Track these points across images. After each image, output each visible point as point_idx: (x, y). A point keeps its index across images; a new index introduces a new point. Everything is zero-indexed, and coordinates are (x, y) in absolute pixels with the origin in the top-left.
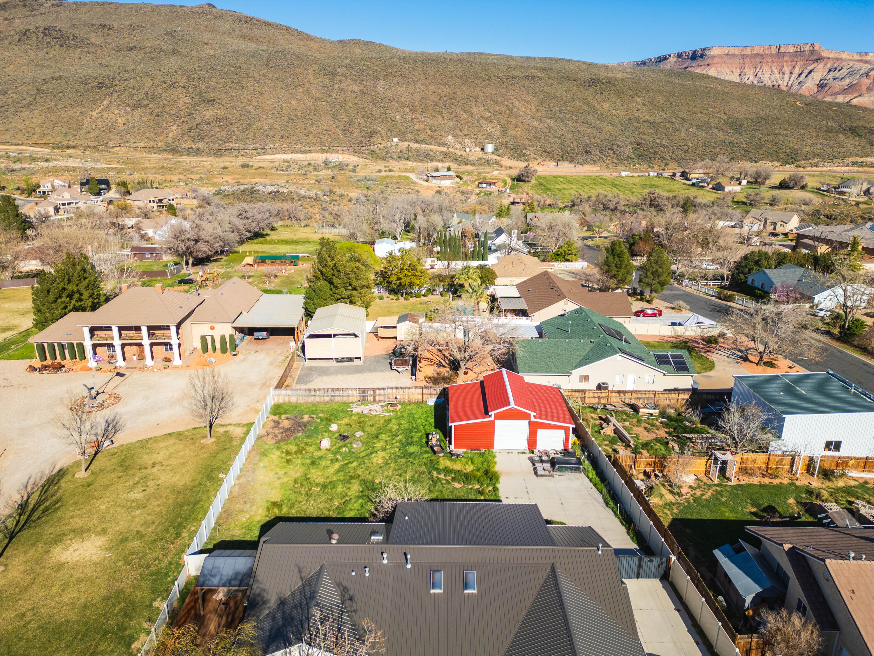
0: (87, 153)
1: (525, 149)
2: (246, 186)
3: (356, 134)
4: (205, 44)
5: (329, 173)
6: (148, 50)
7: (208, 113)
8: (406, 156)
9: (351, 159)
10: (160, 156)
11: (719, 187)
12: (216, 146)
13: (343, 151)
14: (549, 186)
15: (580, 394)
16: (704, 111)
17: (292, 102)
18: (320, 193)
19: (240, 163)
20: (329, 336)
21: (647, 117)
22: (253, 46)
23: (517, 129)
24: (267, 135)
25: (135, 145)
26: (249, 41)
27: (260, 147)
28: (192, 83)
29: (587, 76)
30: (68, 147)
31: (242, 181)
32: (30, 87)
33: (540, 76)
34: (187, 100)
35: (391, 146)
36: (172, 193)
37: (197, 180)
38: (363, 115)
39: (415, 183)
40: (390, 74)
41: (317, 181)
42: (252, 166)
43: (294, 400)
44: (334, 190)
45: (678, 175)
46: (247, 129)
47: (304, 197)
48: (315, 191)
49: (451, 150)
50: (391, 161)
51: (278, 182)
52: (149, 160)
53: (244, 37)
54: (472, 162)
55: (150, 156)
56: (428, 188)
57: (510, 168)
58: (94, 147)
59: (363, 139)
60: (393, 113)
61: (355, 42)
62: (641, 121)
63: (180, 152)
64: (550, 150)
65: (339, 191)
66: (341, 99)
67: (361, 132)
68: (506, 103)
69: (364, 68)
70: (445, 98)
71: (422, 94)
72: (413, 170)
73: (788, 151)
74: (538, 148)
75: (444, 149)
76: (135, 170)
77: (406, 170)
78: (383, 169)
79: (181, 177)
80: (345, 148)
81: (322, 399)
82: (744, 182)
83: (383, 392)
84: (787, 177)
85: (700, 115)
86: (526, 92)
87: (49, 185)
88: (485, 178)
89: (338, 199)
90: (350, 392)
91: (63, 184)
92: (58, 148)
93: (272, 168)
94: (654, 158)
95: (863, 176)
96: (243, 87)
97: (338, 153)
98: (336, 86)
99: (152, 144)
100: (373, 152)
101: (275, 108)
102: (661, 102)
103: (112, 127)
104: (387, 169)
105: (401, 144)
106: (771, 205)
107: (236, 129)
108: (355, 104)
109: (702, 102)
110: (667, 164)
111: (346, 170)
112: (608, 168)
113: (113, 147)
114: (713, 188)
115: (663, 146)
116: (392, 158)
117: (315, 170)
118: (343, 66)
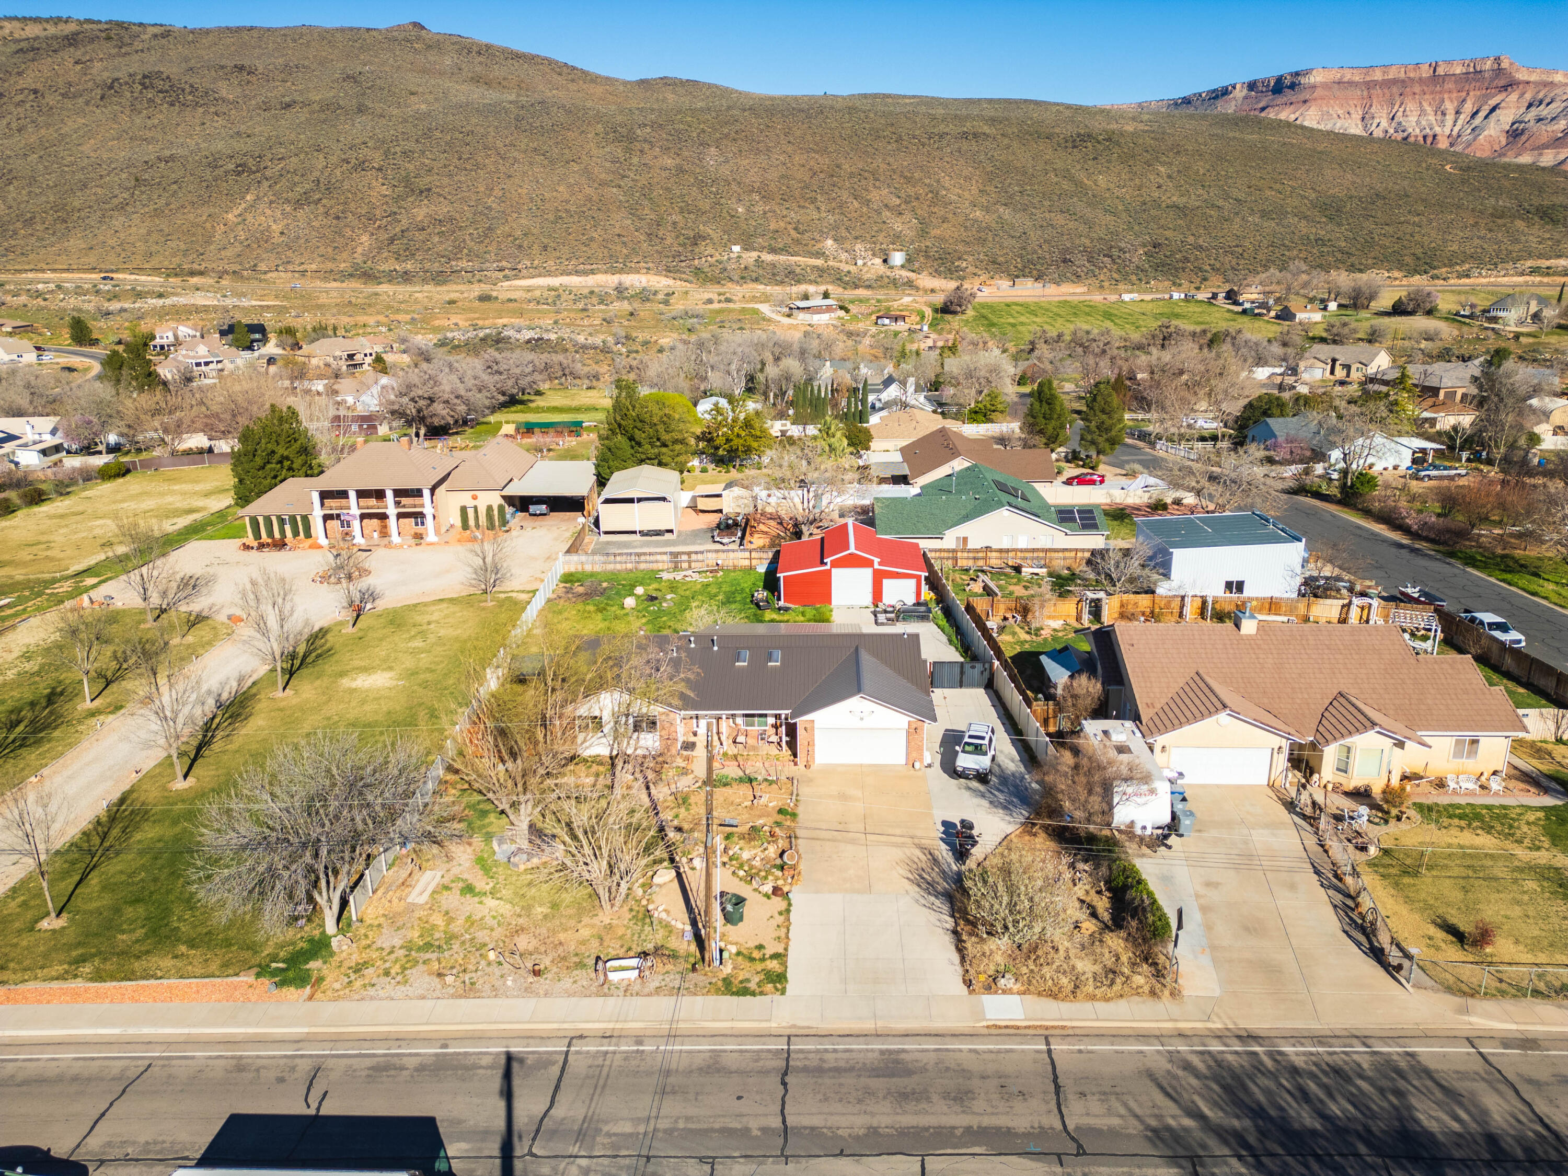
0: (224, 282)
1: (960, 259)
2: (487, 331)
3: (669, 241)
4: (412, 94)
5: (626, 306)
6: (316, 107)
7: (421, 213)
8: (754, 275)
9: (660, 282)
10: (344, 285)
11: (1286, 315)
12: (436, 267)
13: (648, 269)
14: (995, 320)
15: (951, 555)
16: (1278, 186)
17: (561, 189)
18: (611, 340)
19: (476, 294)
20: (630, 501)
21: (1174, 199)
22: (492, 96)
23: (945, 225)
24: (520, 246)
25: (301, 268)
26: (486, 87)
27: (509, 266)
28: (392, 162)
29: (1070, 130)
30: (192, 273)
31: (480, 323)
32: (124, 176)
33: (988, 131)
34: (385, 190)
35: (729, 259)
36: (368, 344)
37: (406, 323)
38: (681, 208)
39: (769, 320)
40: (727, 136)
41: (604, 320)
42: (497, 298)
43: (588, 568)
44: (634, 335)
45: (1221, 296)
46: (486, 236)
47: (584, 347)
48: (602, 337)
49: (831, 263)
50: (730, 284)
51: (541, 322)
52: (327, 292)
53: (476, 80)
54: (867, 283)
55: (328, 285)
56: (791, 327)
57: (932, 291)
58: (234, 272)
59: (681, 249)
60: (733, 203)
61: (666, 82)
62: (1164, 205)
63: (376, 278)
64: (1001, 259)
65: (641, 336)
66: (643, 181)
67: (677, 237)
68: (927, 181)
69: (682, 126)
70: (822, 176)
71: (782, 170)
72: (766, 299)
73: (1419, 251)
74: (981, 257)
75: (819, 262)
76: (305, 308)
77: (754, 299)
78: (715, 297)
79: (381, 318)
80: (650, 265)
81: (624, 566)
82: (1332, 306)
83: (700, 557)
84: (1404, 294)
85: (1269, 193)
86: (962, 161)
87: (170, 334)
88: (888, 309)
89: (640, 348)
90: (659, 557)
91: (192, 332)
92: (176, 275)
93: (530, 301)
94: (1184, 269)
95: (1533, 290)
96: (478, 166)
97: (639, 273)
98: (635, 160)
99: (330, 265)
100: (698, 271)
101: (531, 199)
102: (1202, 171)
103: (262, 239)
104: (723, 298)
105: (746, 255)
106: (1370, 341)
107: (467, 238)
108: (667, 189)
109: (1274, 170)
110: (1205, 279)
111: (653, 301)
112: (1102, 287)
113: (266, 273)
114: (1277, 317)
115: (1200, 248)
116: (731, 280)
117: (601, 302)
118: (646, 125)
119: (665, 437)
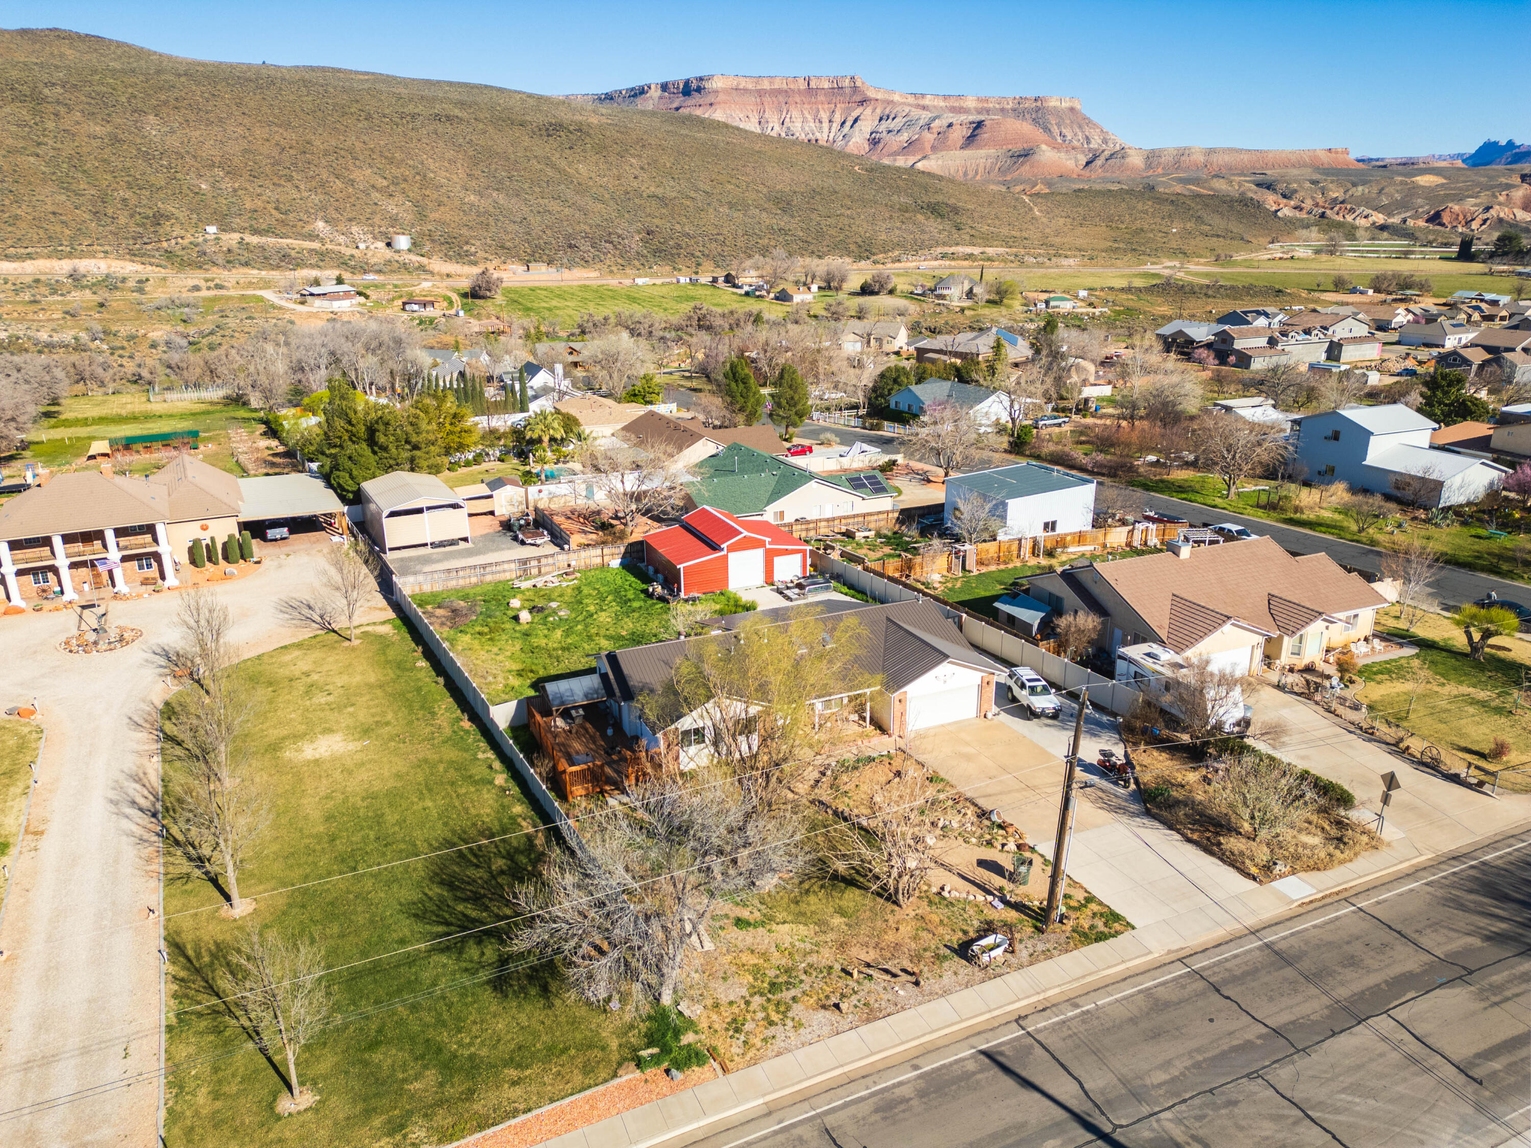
1: (467, 243)
3: (122, 220)
5: (89, 296)
8: (243, 259)
9: (128, 268)
11: (783, 297)
13: (106, 252)
14: (529, 305)
16: (734, 181)
18: (84, 336)
20: (419, 511)
21: (652, 189)
23: (442, 208)
29: (540, 119)
33: (460, 115)
35: (206, 241)
38: (128, 182)
39: (280, 308)
40: (165, 103)
41: (67, 313)
44: (114, 329)
45: (721, 280)
47: (50, 345)
48: (71, 333)
49: (329, 246)
50: (215, 269)
54: (376, 268)
56: (311, 315)
57: (448, 275)
59: (140, 230)
60: (192, 178)
61: (58, 35)
62: (645, 195)
64: (508, 244)
65: (124, 330)
66: (68, 149)
68: (411, 163)
70: (292, 152)
71: (244, 144)
72: (267, 284)
73: (859, 240)
74: (489, 241)
75: (316, 245)
77: (250, 285)
78: (202, 284)
80: (107, 248)
81: (468, 581)
82: (814, 288)
84: (869, 278)
85: (730, 187)
86: (441, 144)
88: (411, 294)
89: (125, 344)
94: (679, 255)
95: (963, 272)
97: (94, 257)
98: (50, 125)
100: (169, 255)
102: (668, 165)
104: (212, 284)
105: (225, 236)
106: (859, 318)
108: (104, 160)
109: (727, 165)
110: (699, 264)
111: (123, 290)
112: (611, 272)
114: (777, 298)
115: (687, 235)
116: (215, 264)
117: (54, 292)
118: (54, 84)
119: (414, 439)
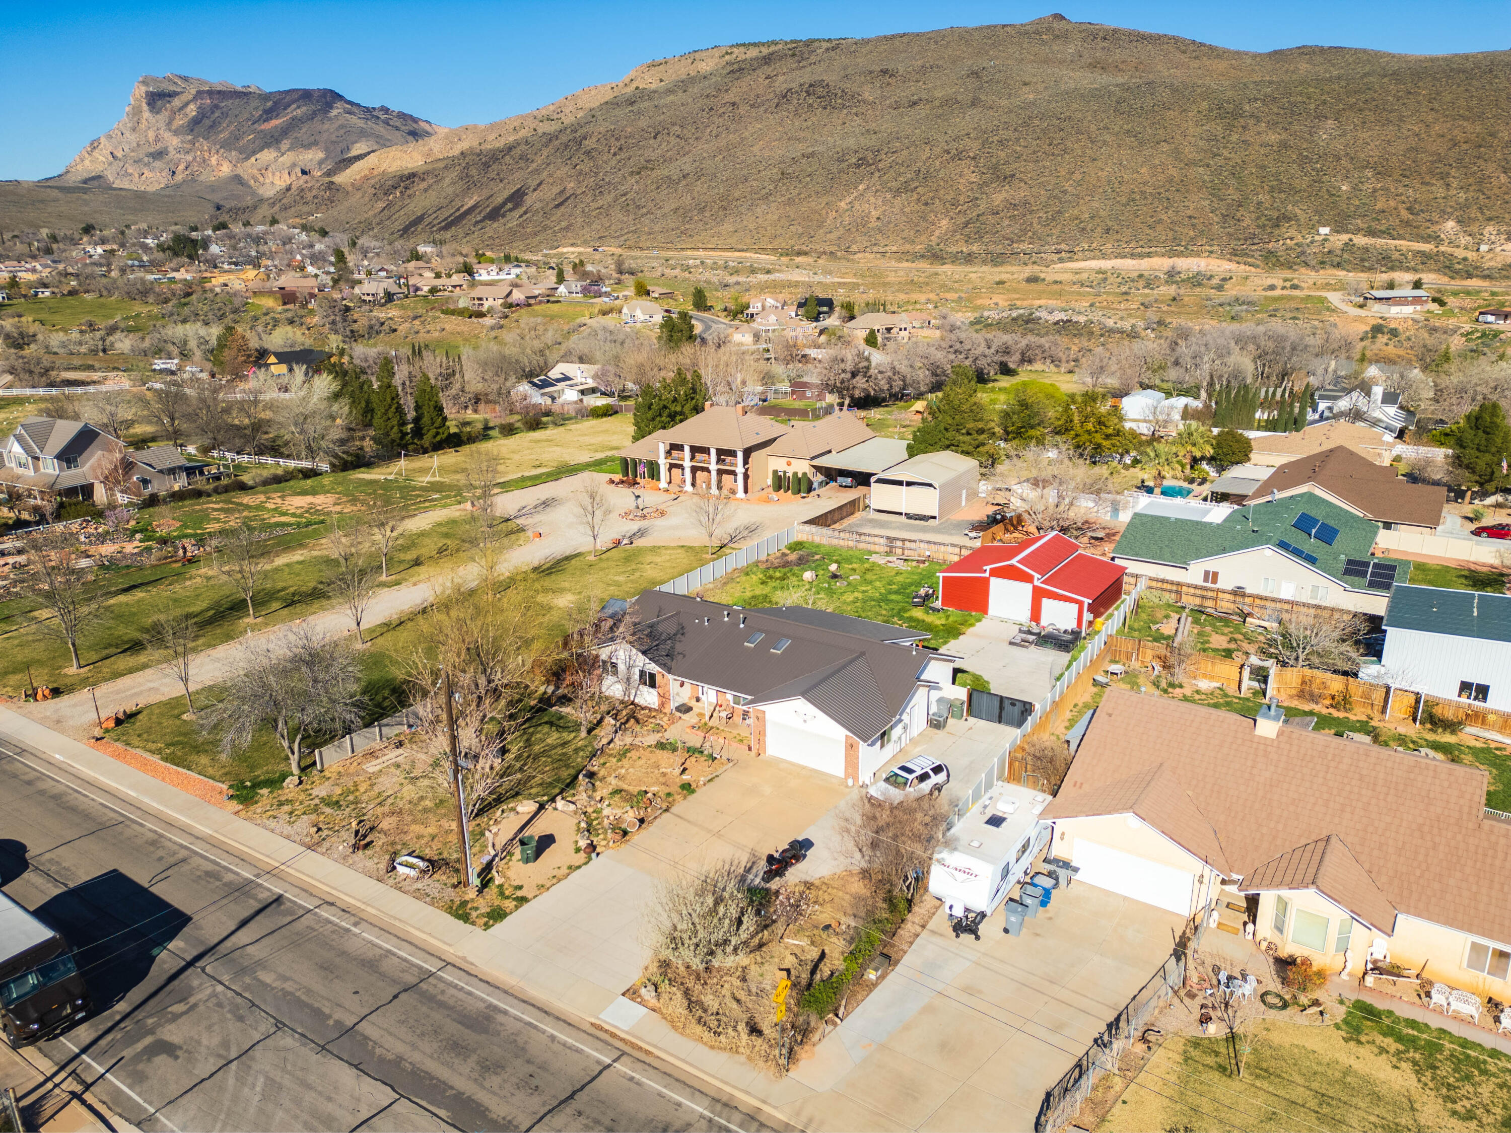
0: (820, 261)
2: (1021, 311)
3: (1247, 222)
4: (1025, 84)
5: (1172, 290)
6: (937, 103)
7: (999, 198)
8: (1337, 260)
9: (1218, 266)
10: (914, 265)
12: (999, 249)
13: (1211, 252)
15: (1174, 588)
17: (1143, 170)
18: (1141, 324)
19: (1026, 275)
20: (899, 483)
22: (1103, 79)
24: (1083, 229)
25: (884, 250)
26: (1101, 72)
27: (1067, 248)
28: (987, 150)
30: (800, 253)
31: (1019, 303)
32: (775, 170)
34: (974, 178)
35: (1312, 242)
36: (908, 320)
37: (953, 301)
38: (1272, 187)
39: (1334, 310)
40: (1351, 107)
41: (1143, 304)
42: (1044, 280)
43: (817, 539)
44: (1168, 320)
46: (1054, 219)
47: (1111, 331)
48: (1133, 321)
49: (1442, 248)
50: (1303, 270)
51: (1073, 304)
52: (896, 271)
53: (1093, 66)
54: (1485, 272)
55: (901, 265)
56: (1358, 319)
58: (831, 253)
59: (1257, 231)
60: (1337, 180)
61: (1304, 51)
63: (942, 258)
66: (1237, 158)
67: (1258, 218)
69: (1299, 98)
70: (1465, 147)
71: (1413, 142)
72: (1340, 287)
75: (1428, 247)
76: (873, 286)
77: (1327, 286)
78: (1280, 283)
79: (932, 296)
80: (1215, 248)
81: (846, 543)
83: (913, 545)
87: (759, 305)
88: (1503, 304)
90: (877, 540)
91: (775, 303)
92: (787, 255)
93: (1074, 284)
96: (1065, 151)
97: (1199, 256)
98: (1235, 137)
99: (908, 247)
100: (1269, 255)
101: (1109, 181)
103: (861, 224)
104: (1288, 284)
105: (1334, 238)
107: (1035, 221)
108: (1263, 167)
111: (1204, 286)
113: (855, 253)
116: (1306, 264)
117: (1148, 286)
118: (1256, 99)
